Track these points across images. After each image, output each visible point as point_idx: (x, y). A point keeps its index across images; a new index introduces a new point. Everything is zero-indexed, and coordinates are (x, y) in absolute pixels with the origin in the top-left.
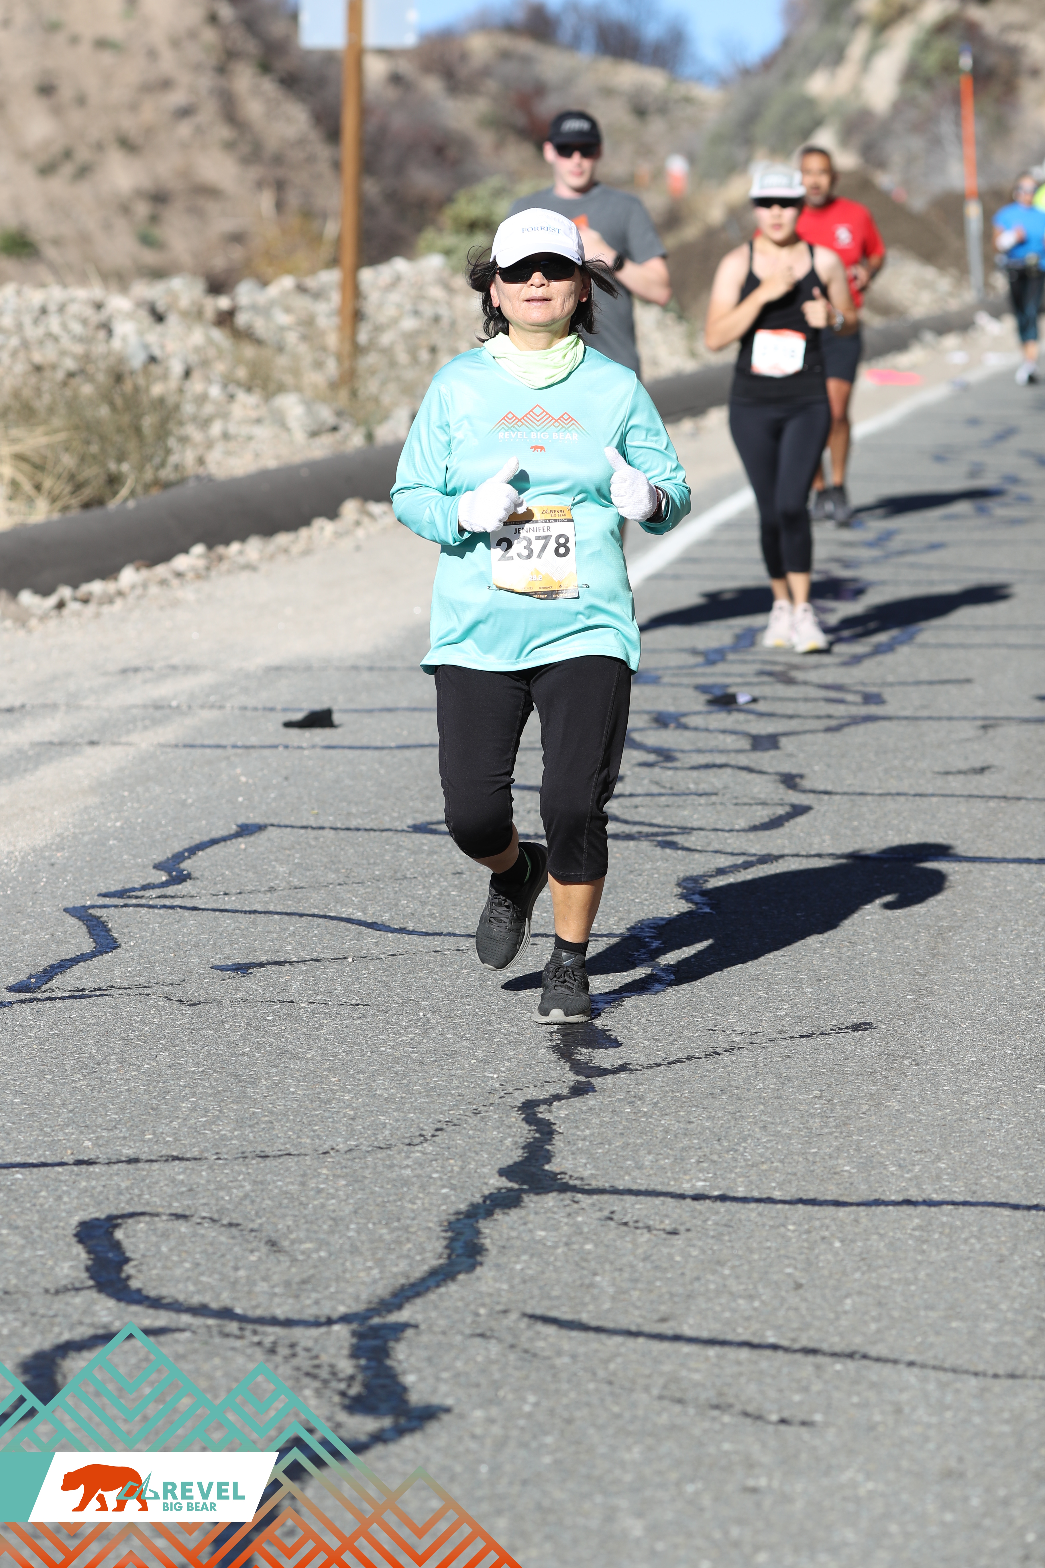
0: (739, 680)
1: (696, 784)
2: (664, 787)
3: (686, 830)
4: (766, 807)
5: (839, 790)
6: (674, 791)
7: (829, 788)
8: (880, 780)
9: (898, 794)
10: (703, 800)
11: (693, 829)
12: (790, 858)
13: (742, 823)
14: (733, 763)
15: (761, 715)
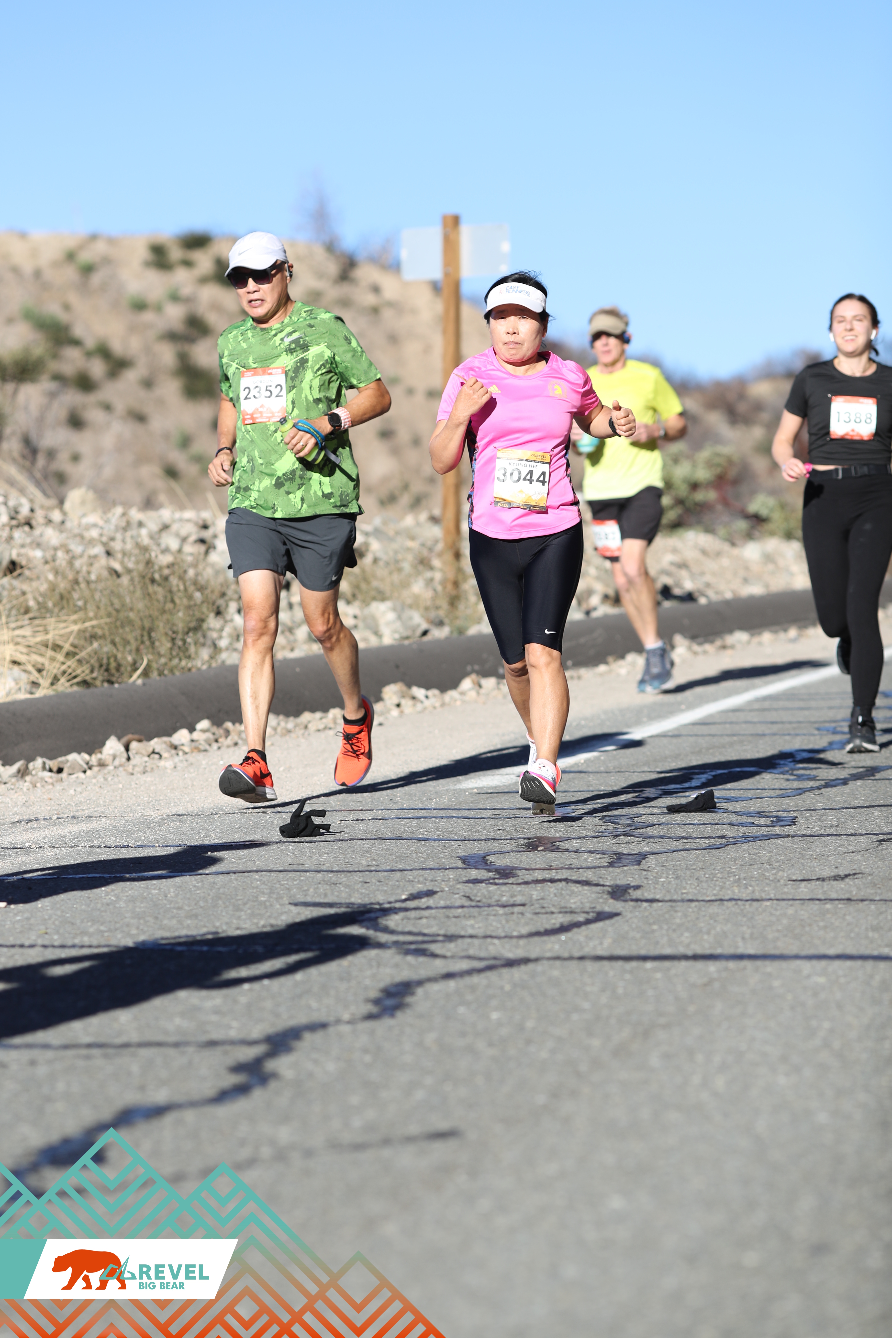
0: (656, 811)
1: (512, 896)
2: (471, 900)
3: (450, 938)
4: (568, 915)
5: (667, 898)
6: (480, 904)
7: (658, 897)
8: (722, 888)
9: (730, 900)
10: (501, 911)
11: (463, 937)
12: (545, 962)
13: (525, 930)
14: (573, 878)
15: (649, 838)
